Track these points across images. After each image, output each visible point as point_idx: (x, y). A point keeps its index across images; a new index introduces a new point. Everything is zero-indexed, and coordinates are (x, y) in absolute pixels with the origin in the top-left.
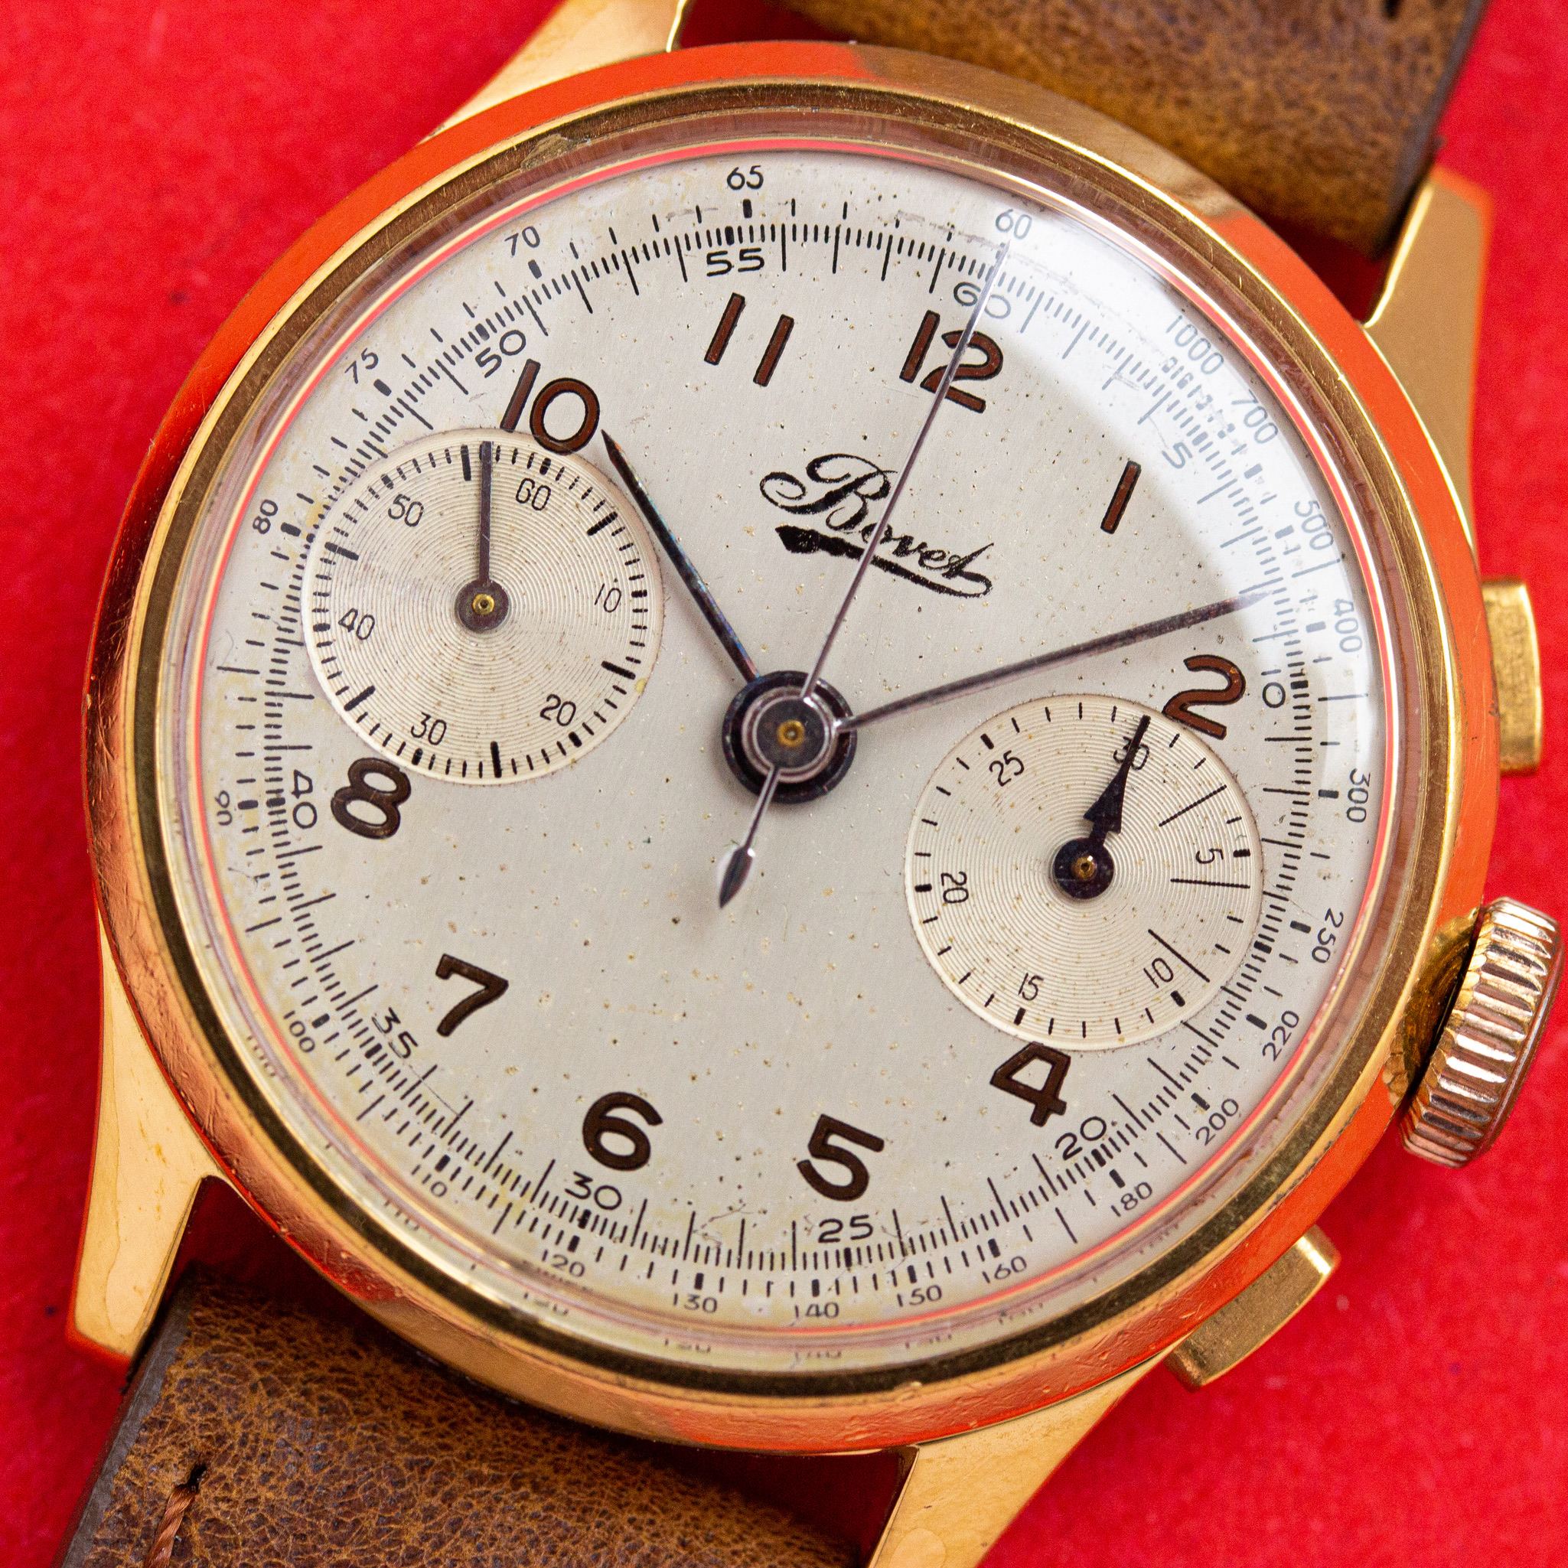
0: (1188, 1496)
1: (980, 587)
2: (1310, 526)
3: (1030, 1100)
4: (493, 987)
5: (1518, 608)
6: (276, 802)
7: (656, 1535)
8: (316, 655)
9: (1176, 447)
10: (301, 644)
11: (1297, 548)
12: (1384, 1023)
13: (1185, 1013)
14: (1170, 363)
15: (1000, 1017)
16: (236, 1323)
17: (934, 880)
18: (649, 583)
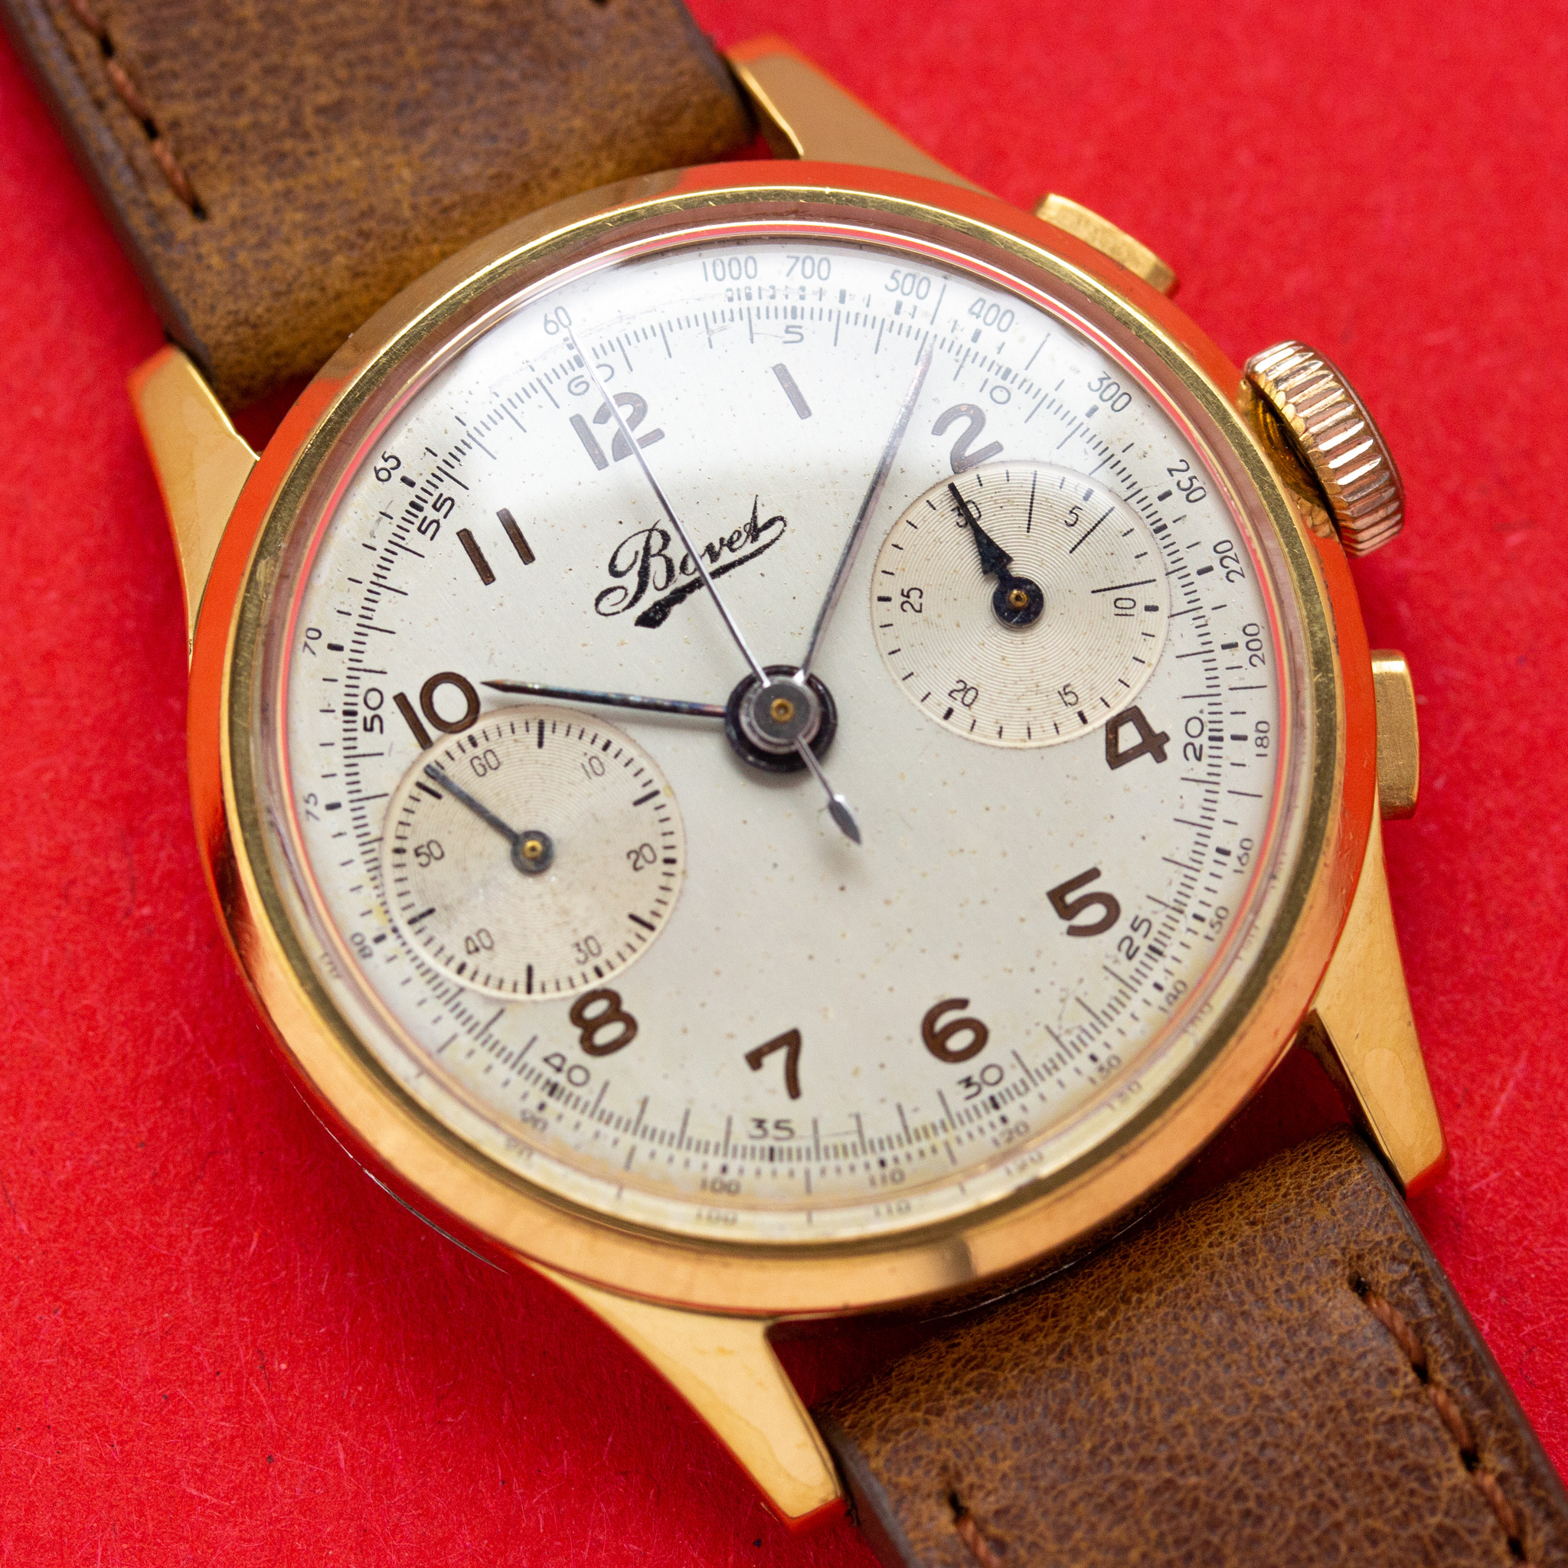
0: (1471, 896)
1: (779, 525)
2: (907, 289)
3: (1143, 753)
4: (792, 1041)
5: (1064, 209)
6: (553, 1089)
7: (1232, 1237)
8: (477, 986)
9: (787, 332)
10: (462, 990)
11: (915, 308)
12: (1273, 487)
13: (1164, 611)
14: (729, 294)
15: (1073, 729)
16: (872, 1404)
17: (949, 703)
18: (604, 735)
